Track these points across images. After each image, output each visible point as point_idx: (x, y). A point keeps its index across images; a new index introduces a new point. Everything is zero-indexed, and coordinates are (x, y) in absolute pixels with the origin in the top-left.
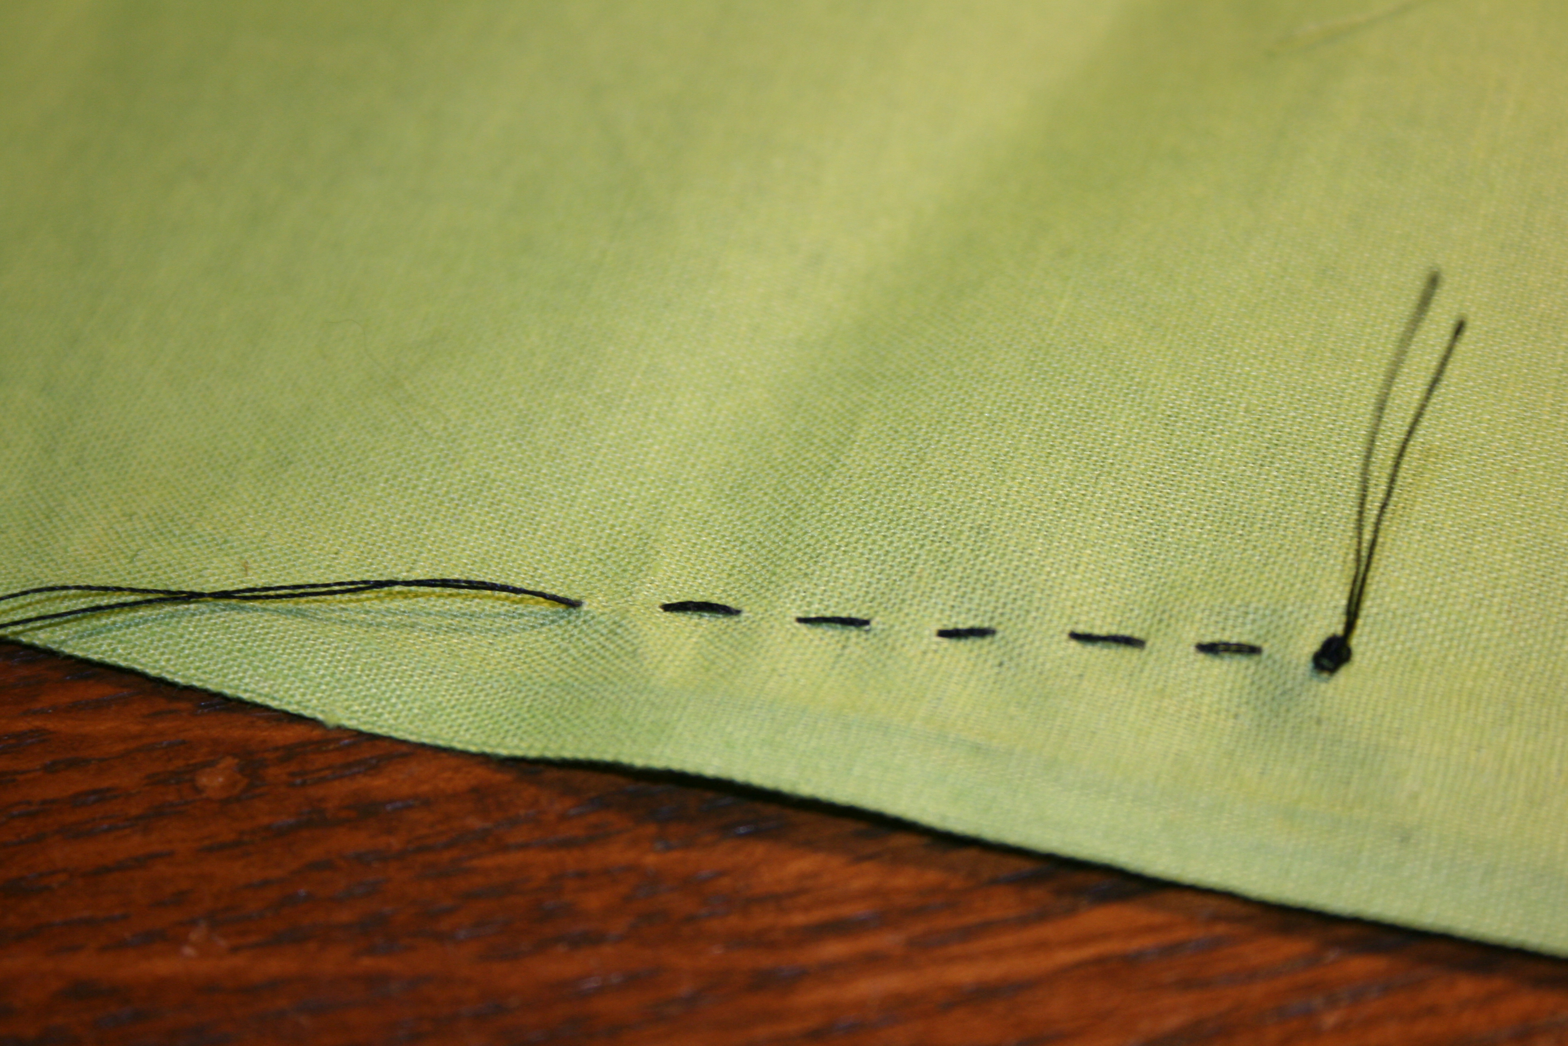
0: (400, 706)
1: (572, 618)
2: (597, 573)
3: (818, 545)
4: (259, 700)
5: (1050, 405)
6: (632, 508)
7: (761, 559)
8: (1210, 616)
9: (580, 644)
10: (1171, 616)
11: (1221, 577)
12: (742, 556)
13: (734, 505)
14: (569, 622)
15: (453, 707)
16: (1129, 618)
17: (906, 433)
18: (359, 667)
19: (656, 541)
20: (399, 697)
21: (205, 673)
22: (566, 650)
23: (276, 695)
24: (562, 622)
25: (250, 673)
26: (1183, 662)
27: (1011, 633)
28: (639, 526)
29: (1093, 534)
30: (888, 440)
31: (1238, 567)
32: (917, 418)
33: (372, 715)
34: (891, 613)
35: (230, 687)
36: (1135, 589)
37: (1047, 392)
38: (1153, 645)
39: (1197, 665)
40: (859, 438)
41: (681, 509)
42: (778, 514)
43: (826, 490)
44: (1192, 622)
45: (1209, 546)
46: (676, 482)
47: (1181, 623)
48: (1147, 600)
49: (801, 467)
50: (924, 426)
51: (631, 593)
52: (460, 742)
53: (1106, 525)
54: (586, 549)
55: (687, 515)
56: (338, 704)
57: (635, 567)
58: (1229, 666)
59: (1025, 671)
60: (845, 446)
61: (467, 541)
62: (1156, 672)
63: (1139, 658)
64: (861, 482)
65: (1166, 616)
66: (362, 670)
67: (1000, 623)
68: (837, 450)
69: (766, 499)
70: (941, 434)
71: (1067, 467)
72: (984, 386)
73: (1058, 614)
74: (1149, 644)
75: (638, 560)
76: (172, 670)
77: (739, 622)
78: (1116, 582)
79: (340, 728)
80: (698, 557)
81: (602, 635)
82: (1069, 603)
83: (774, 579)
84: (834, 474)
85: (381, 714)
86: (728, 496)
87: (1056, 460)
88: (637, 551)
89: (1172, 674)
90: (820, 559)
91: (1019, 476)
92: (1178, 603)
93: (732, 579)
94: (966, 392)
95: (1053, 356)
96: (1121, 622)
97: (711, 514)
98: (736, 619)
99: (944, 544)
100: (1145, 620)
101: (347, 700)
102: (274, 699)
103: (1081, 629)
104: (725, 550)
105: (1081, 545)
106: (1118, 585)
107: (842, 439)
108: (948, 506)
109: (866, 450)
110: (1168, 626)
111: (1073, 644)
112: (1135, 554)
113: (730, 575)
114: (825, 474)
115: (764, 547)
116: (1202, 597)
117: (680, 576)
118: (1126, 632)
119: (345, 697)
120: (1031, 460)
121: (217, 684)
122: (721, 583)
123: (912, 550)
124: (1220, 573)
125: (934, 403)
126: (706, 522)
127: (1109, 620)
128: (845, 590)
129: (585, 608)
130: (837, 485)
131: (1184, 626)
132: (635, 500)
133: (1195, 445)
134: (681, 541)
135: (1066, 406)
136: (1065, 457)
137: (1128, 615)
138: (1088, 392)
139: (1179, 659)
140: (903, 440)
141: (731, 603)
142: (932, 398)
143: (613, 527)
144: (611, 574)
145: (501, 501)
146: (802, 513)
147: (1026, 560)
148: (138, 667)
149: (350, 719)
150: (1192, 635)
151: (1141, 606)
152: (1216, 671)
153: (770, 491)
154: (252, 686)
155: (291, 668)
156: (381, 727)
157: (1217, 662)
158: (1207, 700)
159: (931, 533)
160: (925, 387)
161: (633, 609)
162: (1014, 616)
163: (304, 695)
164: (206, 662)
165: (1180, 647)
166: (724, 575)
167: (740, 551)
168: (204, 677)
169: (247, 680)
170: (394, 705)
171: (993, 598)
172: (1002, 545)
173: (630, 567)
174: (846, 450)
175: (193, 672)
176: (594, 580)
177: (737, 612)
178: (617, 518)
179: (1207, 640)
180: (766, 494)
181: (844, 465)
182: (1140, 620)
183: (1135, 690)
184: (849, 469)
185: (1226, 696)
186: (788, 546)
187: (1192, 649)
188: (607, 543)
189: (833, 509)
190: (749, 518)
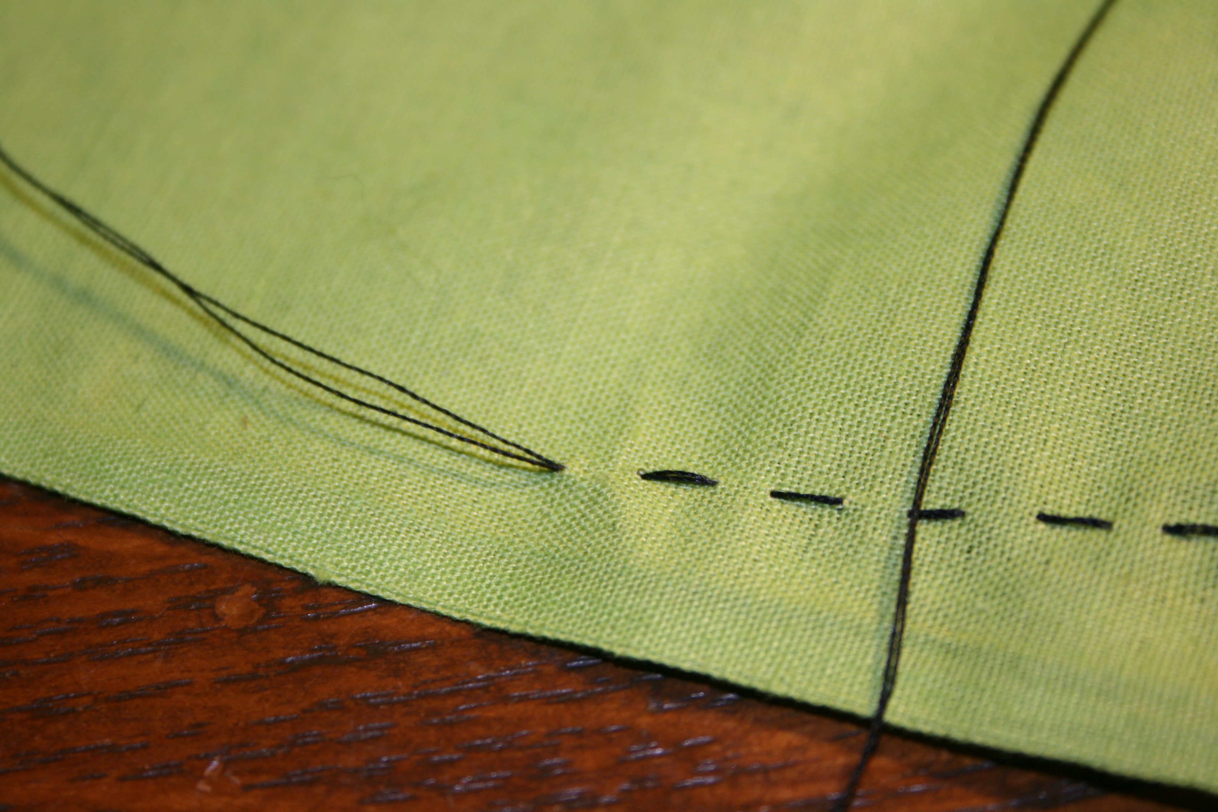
0: (387, 564)
1: (555, 481)
2: (579, 433)
3: (792, 412)
4: (254, 552)
5: (1018, 269)
6: (613, 366)
7: (738, 425)
8: (1177, 494)
9: (561, 509)
10: (1138, 495)
11: (1188, 451)
12: (719, 420)
13: (711, 365)
14: (551, 485)
15: (437, 568)
16: (1097, 497)
17: (877, 292)
18: (348, 522)
19: (636, 402)
20: (386, 554)
21: (202, 522)
22: (548, 515)
23: (270, 549)
24: (546, 484)
25: (245, 524)
26: (1150, 544)
27: (980, 516)
28: (620, 385)
29: (1060, 408)
30: (859, 299)
31: (1205, 439)
32: (887, 277)
33: (361, 573)
34: (863, 490)
35: (226, 538)
36: (1103, 465)
37: (1016, 255)
38: (1120, 527)
39: (1164, 548)
40: (831, 296)
41: (660, 368)
42: (753, 376)
43: (799, 350)
44: (1159, 501)
45: (1176, 417)
46: (656, 340)
47: (1148, 503)
48: (1115, 477)
49: (775, 325)
50: (895, 286)
51: (611, 458)
52: (444, 607)
53: (1073, 397)
54: (569, 407)
55: (666, 374)
56: (328, 560)
57: (616, 429)
58: (1196, 547)
59: (993, 557)
60: (817, 304)
61: (456, 396)
62: (1122, 555)
63: (1106, 540)
64: (833, 344)
65: (1133, 494)
66: (352, 525)
67: (969, 505)
68: (809, 308)
69: (743, 358)
70: (911, 295)
71: (1035, 334)
72: (953, 246)
73: (1026, 494)
74: (1116, 526)
75: (619, 421)
76: (172, 518)
77: (714, 493)
78: (1084, 457)
79: (331, 585)
80: (676, 420)
81: (582, 502)
82: (1037, 483)
83: (749, 447)
84: (807, 333)
85: (369, 572)
86: (705, 355)
87: (1024, 326)
88: (618, 412)
89: (1138, 557)
90: (794, 426)
91: (987, 343)
92: (1145, 481)
93: (709, 445)
94: (936, 253)
95: (1022, 217)
96: (1089, 501)
97: (689, 375)
98: (712, 490)
99: (915, 416)
100: (1112, 499)
101: (337, 555)
102: (268, 552)
103: (1048, 510)
104: (703, 413)
105: (1049, 418)
106: (1086, 461)
107: (815, 297)
108: (919, 374)
109: (838, 309)
110: (1135, 505)
111: (1042, 526)
112: (1102, 427)
113: (707, 441)
114: (798, 333)
115: (740, 411)
116: (1168, 474)
117: (658, 440)
118: (1095, 513)
119: (335, 552)
120: (999, 326)
121: (214, 535)
122: (699, 450)
123: (883, 421)
124: (1187, 446)
125: (904, 263)
126: (685, 383)
127: (1077, 499)
128: (819, 462)
129: (566, 472)
130: (809, 346)
131: (1151, 506)
132: (616, 358)
133: (1162, 310)
134: (660, 403)
135: (1033, 271)
136: (1033, 324)
137: (1096, 493)
138: (1055, 256)
139: (1146, 541)
140: (874, 300)
141: (708, 473)
142: (902, 257)
143: (595, 384)
144: (592, 435)
145: (489, 356)
146: (776, 375)
147: (996, 436)
148: (139, 514)
149: (340, 575)
150: (1159, 515)
151: (1109, 484)
152: (1182, 553)
153: (746, 350)
154: (247, 539)
155: (284, 521)
156: (368, 585)
157: (1184, 543)
158: (1173, 583)
159: (902, 404)
160: (896, 246)
161: (612, 476)
162: (983, 496)
163: (296, 548)
164: (204, 512)
165: (1147, 528)
166: (702, 441)
167: (717, 415)
168: (201, 527)
169: (242, 532)
170: (381, 563)
171: (963, 477)
172: (972, 420)
173: (611, 429)
174: (818, 309)
175: (191, 521)
176: (576, 441)
177: (713, 484)
178: (599, 376)
179: (1173, 522)
180: (741, 353)
181: (816, 325)
182: (1108, 499)
183: (1102, 574)
184: (821, 329)
185: (1193, 578)
186: (763, 411)
187: (1159, 531)
188: (589, 402)
189: (805, 372)
190: (725, 379)
